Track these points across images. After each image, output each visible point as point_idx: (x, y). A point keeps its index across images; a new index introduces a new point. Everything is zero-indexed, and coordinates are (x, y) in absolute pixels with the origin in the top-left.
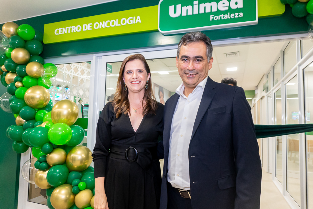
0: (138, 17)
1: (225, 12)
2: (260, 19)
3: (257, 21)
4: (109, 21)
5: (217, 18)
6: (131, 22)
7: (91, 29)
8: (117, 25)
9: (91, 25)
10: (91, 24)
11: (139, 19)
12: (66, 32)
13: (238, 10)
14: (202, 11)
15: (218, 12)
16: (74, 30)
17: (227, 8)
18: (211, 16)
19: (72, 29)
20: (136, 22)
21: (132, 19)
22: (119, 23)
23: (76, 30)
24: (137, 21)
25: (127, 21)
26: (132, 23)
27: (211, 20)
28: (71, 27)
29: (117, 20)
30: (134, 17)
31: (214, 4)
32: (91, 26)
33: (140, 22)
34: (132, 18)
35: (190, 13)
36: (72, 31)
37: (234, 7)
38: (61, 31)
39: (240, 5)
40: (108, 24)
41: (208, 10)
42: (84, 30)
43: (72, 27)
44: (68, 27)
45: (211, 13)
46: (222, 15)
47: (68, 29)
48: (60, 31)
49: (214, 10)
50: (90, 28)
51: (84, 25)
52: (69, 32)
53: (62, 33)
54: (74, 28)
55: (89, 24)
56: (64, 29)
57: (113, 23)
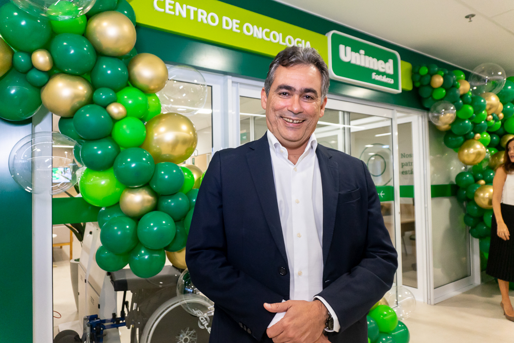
0: (308, 42)
1: (383, 74)
2: (402, 89)
3: (400, 91)
4: (268, 30)
5: (378, 78)
7: (239, 31)
8: (281, 42)
9: (236, 23)
10: (238, 21)
12: (184, 14)
13: (388, 76)
14: (367, 65)
16: (204, 17)
17: (383, 70)
18: (374, 74)
19: (200, 16)
21: (301, 42)
22: (284, 40)
23: (206, 18)
25: (294, 43)
28: (196, 9)
29: (281, 34)
30: (303, 41)
31: (375, 60)
32: (238, 26)
34: (300, 40)
36: (200, 20)
37: (388, 71)
38: (172, 7)
39: (391, 71)
41: (371, 67)
42: (224, 26)
43: (200, 11)
44: (189, 7)
45: (373, 71)
46: (381, 76)
47: (188, 11)
48: (168, 7)
49: (376, 68)
50: (237, 28)
51: (225, 18)
52: (192, 17)
53: (173, 13)
54: (202, 14)
55: (235, 21)
56: (178, 5)
57: (275, 37)
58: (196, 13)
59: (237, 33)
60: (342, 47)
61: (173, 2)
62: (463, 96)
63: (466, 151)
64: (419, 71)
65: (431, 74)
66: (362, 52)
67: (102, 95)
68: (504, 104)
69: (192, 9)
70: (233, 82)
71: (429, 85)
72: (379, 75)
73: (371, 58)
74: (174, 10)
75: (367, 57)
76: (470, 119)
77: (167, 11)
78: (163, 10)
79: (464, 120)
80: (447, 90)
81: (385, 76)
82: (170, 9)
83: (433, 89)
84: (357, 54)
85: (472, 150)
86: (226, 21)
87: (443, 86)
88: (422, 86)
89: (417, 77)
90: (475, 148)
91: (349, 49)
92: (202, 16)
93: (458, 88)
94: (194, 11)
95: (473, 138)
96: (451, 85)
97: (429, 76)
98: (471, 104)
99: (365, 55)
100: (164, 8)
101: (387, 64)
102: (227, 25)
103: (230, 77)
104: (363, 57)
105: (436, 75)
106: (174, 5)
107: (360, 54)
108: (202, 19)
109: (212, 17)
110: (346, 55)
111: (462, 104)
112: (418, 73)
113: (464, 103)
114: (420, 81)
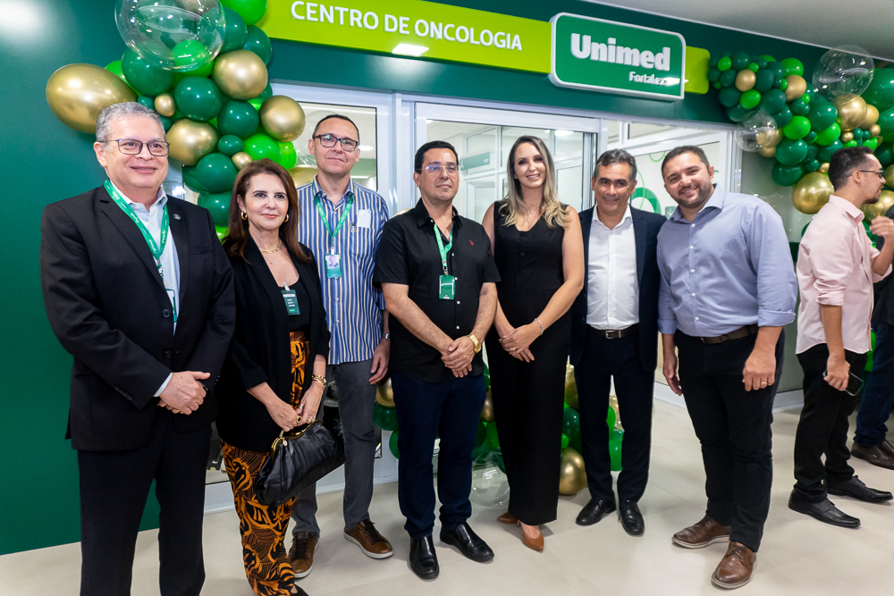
0: (517, 37)
1: (649, 72)
2: (686, 93)
3: (681, 97)
4: (453, 26)
5: (640, 79)
6: (500, 43)
7: (408, 32)
8: (472, 41)
9: (404, 22)
10: (407, 19)
11: (517, 43)
12: (331, 19)
13: (660, 73)
14: (620, 61)
15: (640, 70)
16: (358, 20)
17: (651, 66)
18: (632, 73)
19: (352, 19)
20: (513, 48)
21: (505, 38)
22: (477, 37)
23: (362, 21)
24: (514, 45)
25: (493, 39)
26: (503, 46)
27: (631, 79)
28: (347, 10)
29: (472, 29)
30: (509, 35)
31: (636, 51)
32: (406, 26)
33: (520, 48)
34: (503, 34)
35: (603, 59)
36: (352, 24)
37: (660, 67)
38: (314, 12)
39: (665, 66)
40: (452, 32)
41: (628, 62)
42: (387, 29)
43: (352, 11)
44: (337, 8)
45: (631, 68)
46: (645, 76)
47: (337, 13)
48: (309, 12)
50: (404, 29)
51: (387, 17)
52: (342, 22)
53: (316, 19)
54: (356, 15)
55: (402, 19)
56: (323, 8)
57: (462, 33)
58: (347, 15)
59: (405, 35)
60: (575, 38)
61: (316, 5)
62: (791, 103)
63: (803, 190)
64: (717, 63)
65: (737, 69)
66: (612, 41)
67: (228, 143)
68: (881, 110)
69: (342, 10)
70: (403, 101)
71: (733, 86)
72: (641, 75)
73: (627, 49)
74: (318, 15)
75: (620, 48)
76: (807, 139)
77: (309, 18)
78: (303, 18)
79: (796, 141)
80: (762, 94)
81: (653, 76)
82: (312, 15)
83: (742, 93)
84: (603, 46)
85: (813, 190)
86: (390, 19)
87: (755, 87)
88: (723, 88)
89: (716, 74)
90: (818, 187)
91: (587, 39)
92: (355, 19)
93: (784, 91)
94: (344, 12)
95: (818, 170)
96: (771, 86)
97: (733, 72)
98: (807, 116)
99: (616, 45)
100: (305, 15)
101: (659, 55)
102: (391, 25)
103: (400, 95)
104: (612, 48)
105: (746, 71)
106: (318, 9)
107: (607, 45)
108: (355, 22)
109: (370, 17)
110: (581, 50)
111: (791, 115)
112: (716, 67)
113: (795, 114)
114: (718, 80)
